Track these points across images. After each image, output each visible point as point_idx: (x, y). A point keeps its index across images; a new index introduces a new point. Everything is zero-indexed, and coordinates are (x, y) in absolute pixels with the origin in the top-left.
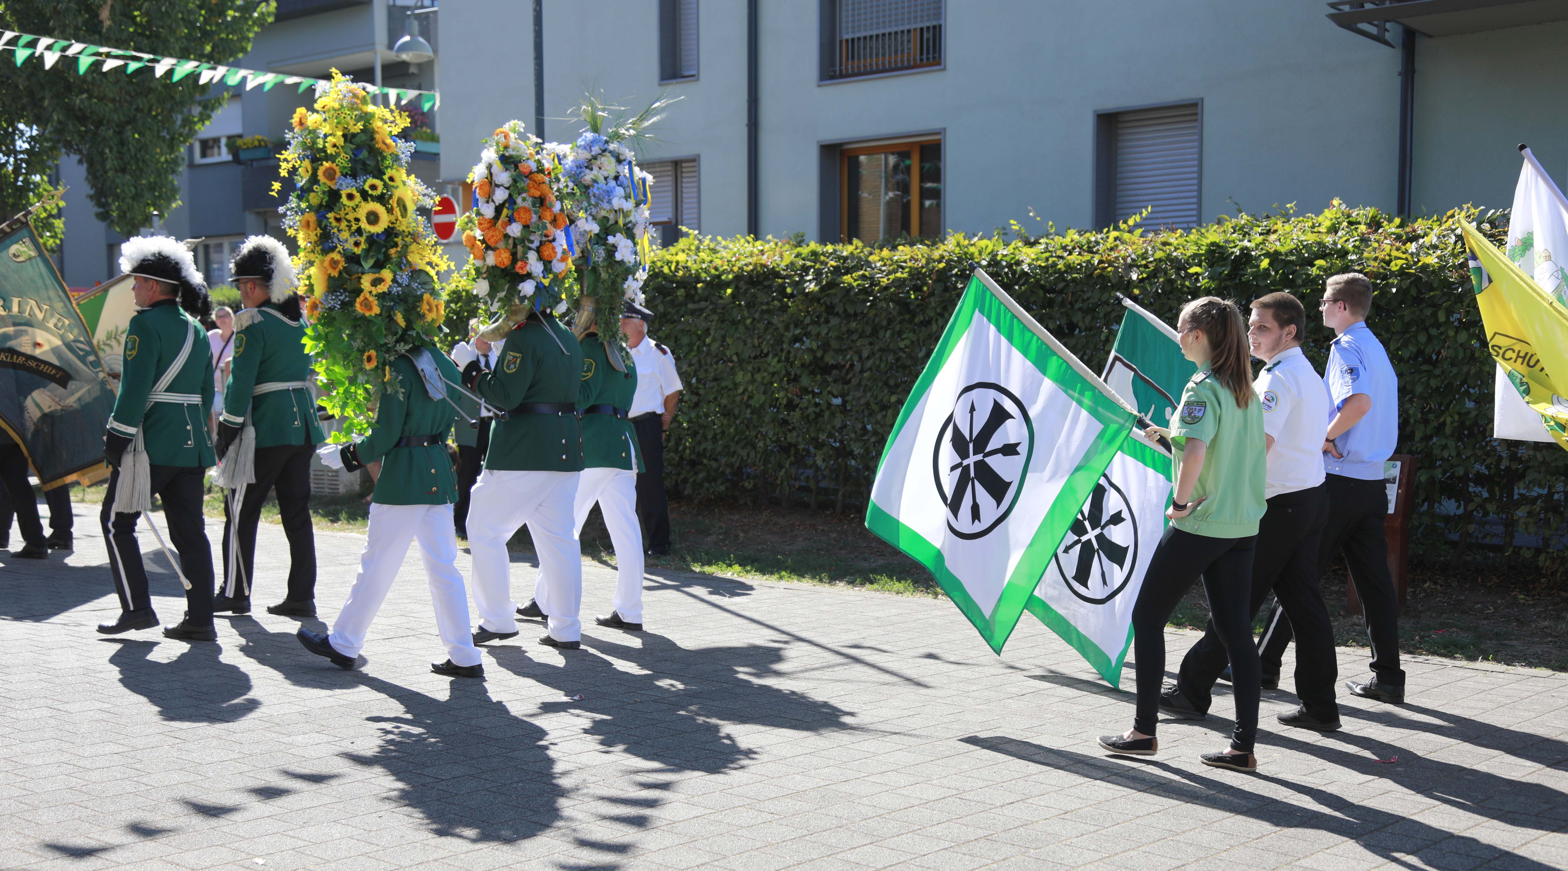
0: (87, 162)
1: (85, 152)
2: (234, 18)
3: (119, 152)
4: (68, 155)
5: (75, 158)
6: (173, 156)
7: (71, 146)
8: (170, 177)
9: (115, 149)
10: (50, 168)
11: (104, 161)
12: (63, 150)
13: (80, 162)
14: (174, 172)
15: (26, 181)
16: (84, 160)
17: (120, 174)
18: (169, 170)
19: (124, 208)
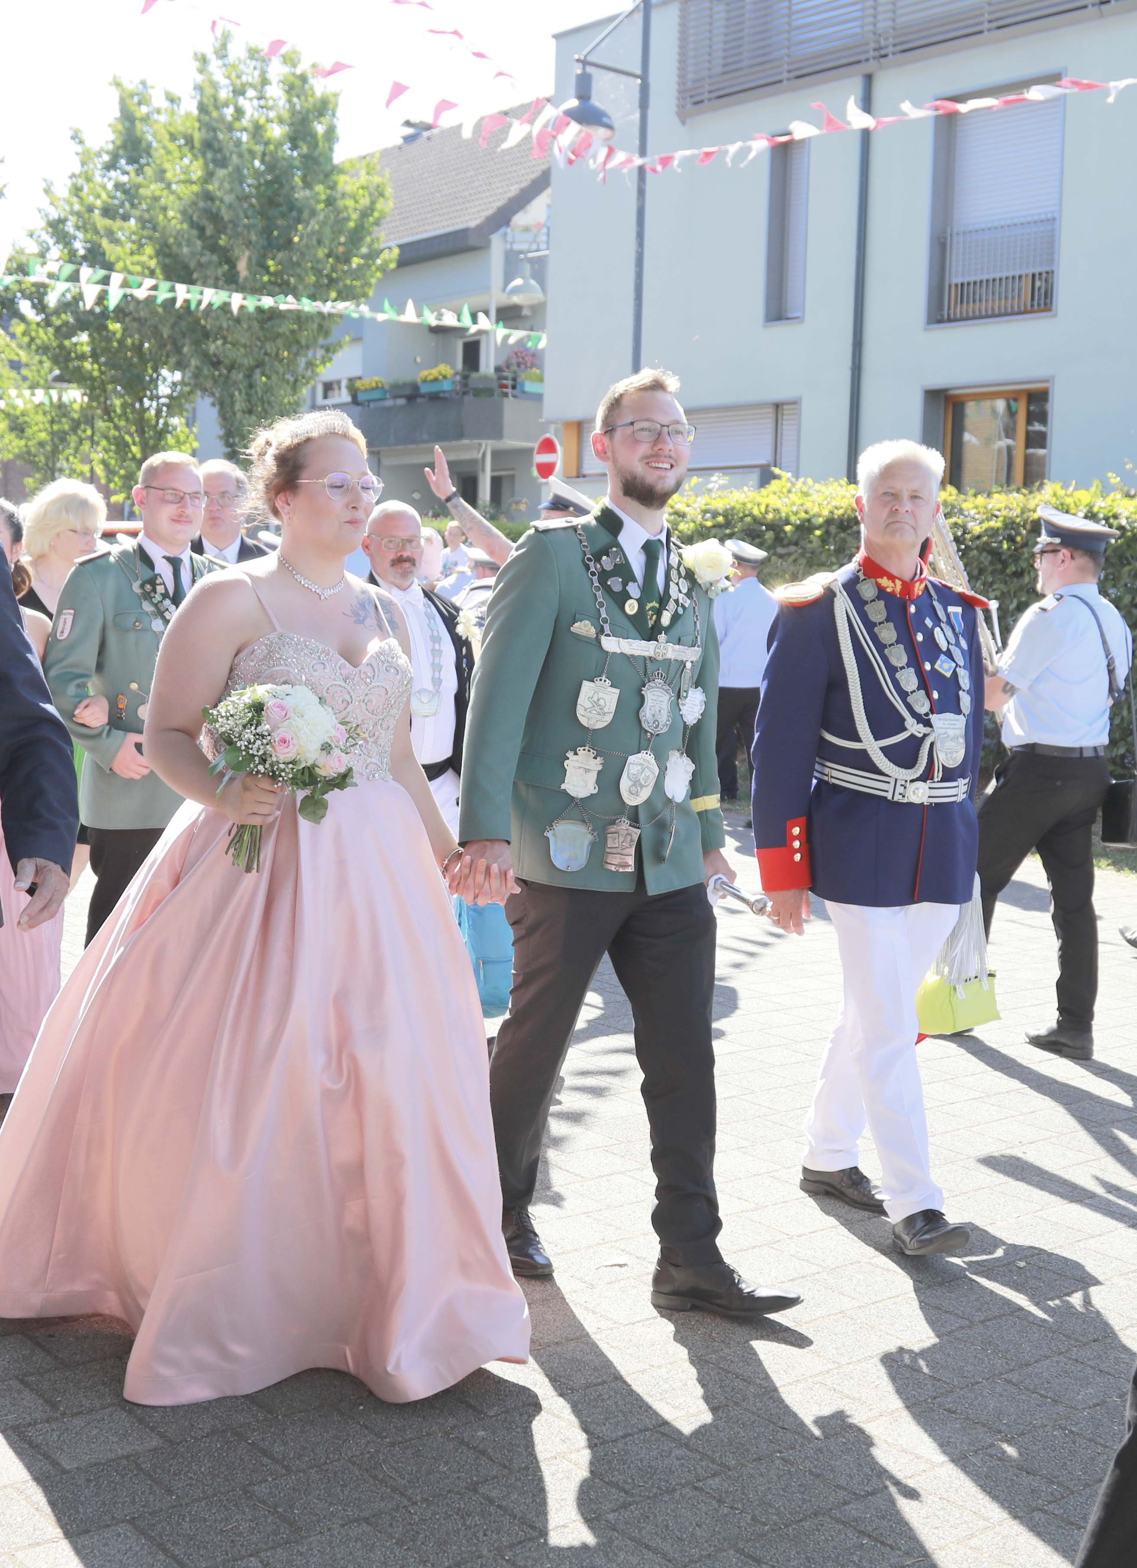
0: (219, 404)
1: (217, 395)
2: (359, 265)
3: (247, 394)
4: (203, 398)
5: (209, 400)
6: (294, 398)
7: (206, 390)
9: (244, 392)
10: (187, 411)
11: (233, 404)
12: (199, 393)
13: (213, 405)
15: (166, 424)
16: (216, 403)
17: (247, 416)
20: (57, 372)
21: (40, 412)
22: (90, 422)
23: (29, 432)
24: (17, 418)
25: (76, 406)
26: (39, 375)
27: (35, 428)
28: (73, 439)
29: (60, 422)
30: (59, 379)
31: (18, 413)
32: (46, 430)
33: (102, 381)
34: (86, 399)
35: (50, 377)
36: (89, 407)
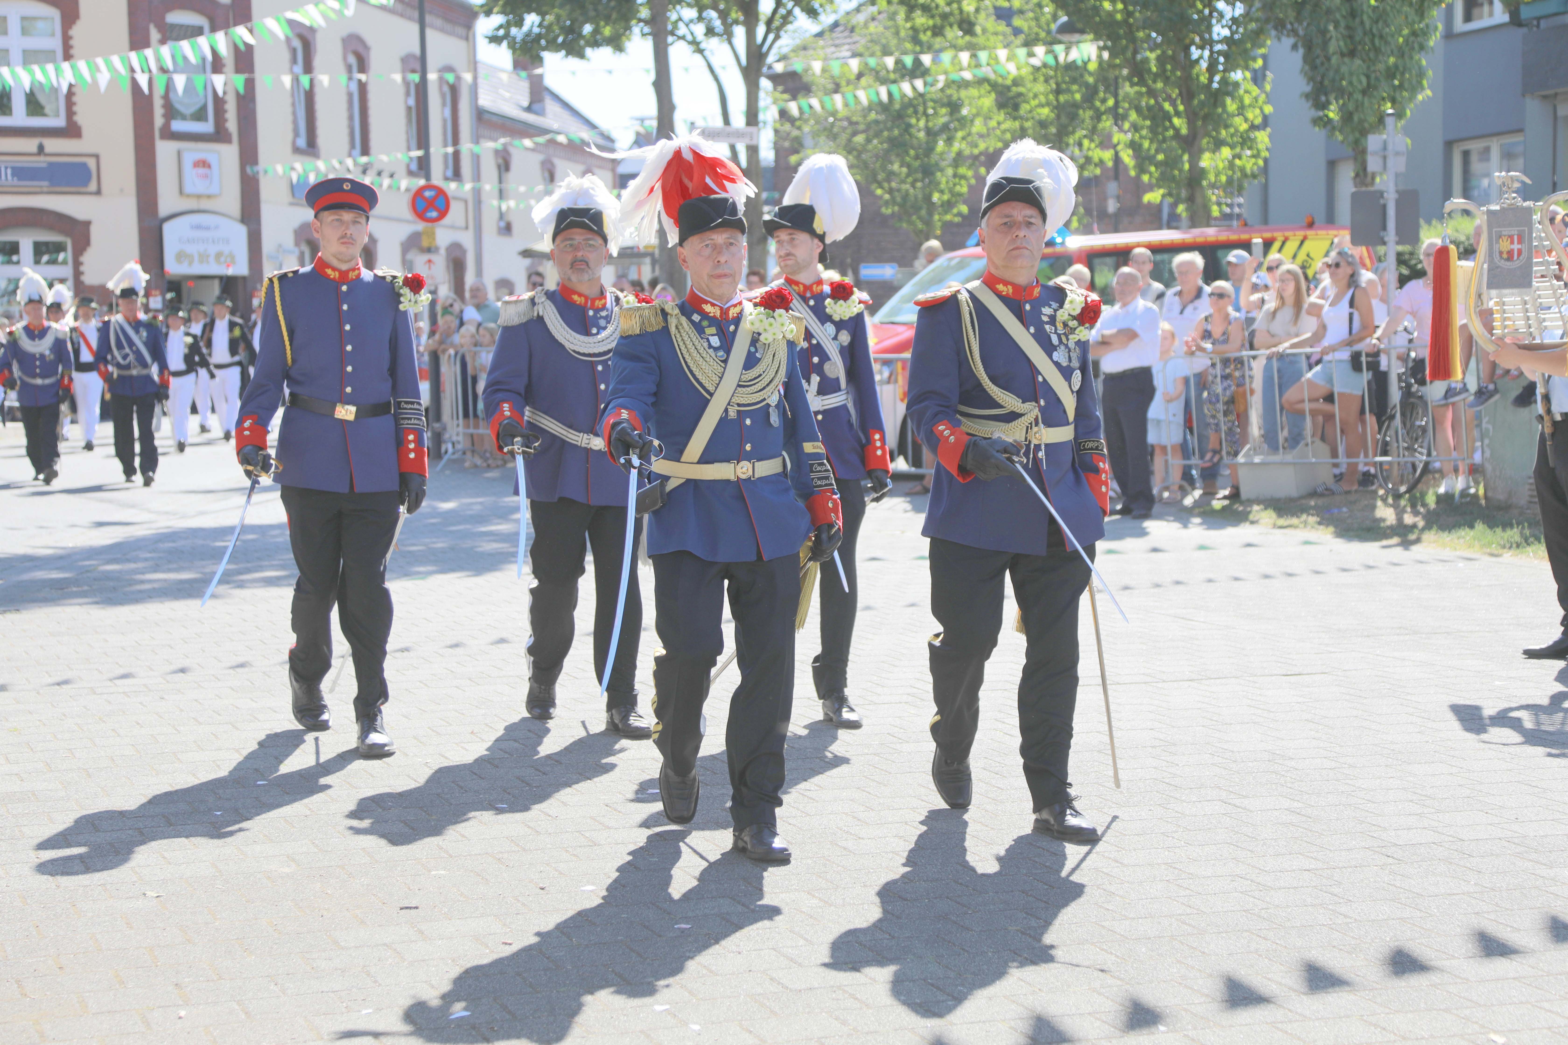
0: (1304, 46)
1: (1301, 33)
3: (1348, 27)
4: (1279, 39)
5: (1288, 42)
6: (1421, 26)
7: (1283, 26)
8: (1417, 57)
9: (1343, 24)
10: (1255, 59)
11: (1325, 43)
12: (1273, 33)
13: (1295, 47)
14: (1422, 47)
15: (1224, 81)
16: (1300, 44)
17: (1346, 60)
18: (1416, 46)
19: (1351, 106)
20: (1065, 19)
21: (1042, 79)
22: (1113, 87)
23: (1024, 108)
24: (1008, 88)
25: (1092, 66)
26: (1039, 27)
27: (1034, 103)
28: (1086, 115)
29: (1068, 91)
30: (1066, 29)
31: (1009, 82)
32: (1048, 104)
33: (1130, 26)
34: (1106, 55)
35: (1054, 27)
36: (1112, 66)
